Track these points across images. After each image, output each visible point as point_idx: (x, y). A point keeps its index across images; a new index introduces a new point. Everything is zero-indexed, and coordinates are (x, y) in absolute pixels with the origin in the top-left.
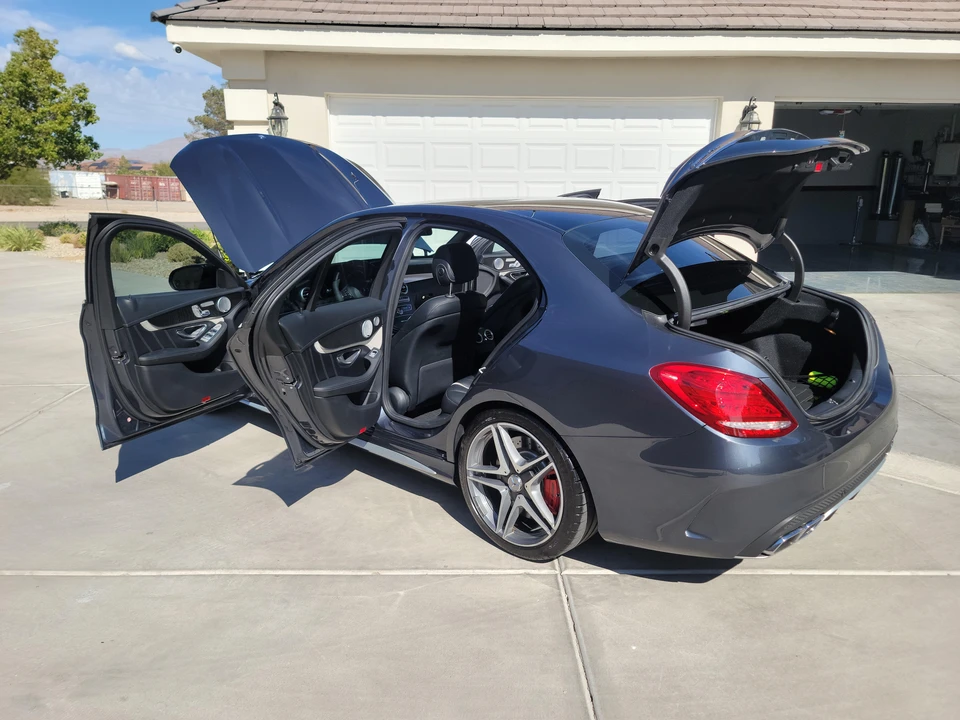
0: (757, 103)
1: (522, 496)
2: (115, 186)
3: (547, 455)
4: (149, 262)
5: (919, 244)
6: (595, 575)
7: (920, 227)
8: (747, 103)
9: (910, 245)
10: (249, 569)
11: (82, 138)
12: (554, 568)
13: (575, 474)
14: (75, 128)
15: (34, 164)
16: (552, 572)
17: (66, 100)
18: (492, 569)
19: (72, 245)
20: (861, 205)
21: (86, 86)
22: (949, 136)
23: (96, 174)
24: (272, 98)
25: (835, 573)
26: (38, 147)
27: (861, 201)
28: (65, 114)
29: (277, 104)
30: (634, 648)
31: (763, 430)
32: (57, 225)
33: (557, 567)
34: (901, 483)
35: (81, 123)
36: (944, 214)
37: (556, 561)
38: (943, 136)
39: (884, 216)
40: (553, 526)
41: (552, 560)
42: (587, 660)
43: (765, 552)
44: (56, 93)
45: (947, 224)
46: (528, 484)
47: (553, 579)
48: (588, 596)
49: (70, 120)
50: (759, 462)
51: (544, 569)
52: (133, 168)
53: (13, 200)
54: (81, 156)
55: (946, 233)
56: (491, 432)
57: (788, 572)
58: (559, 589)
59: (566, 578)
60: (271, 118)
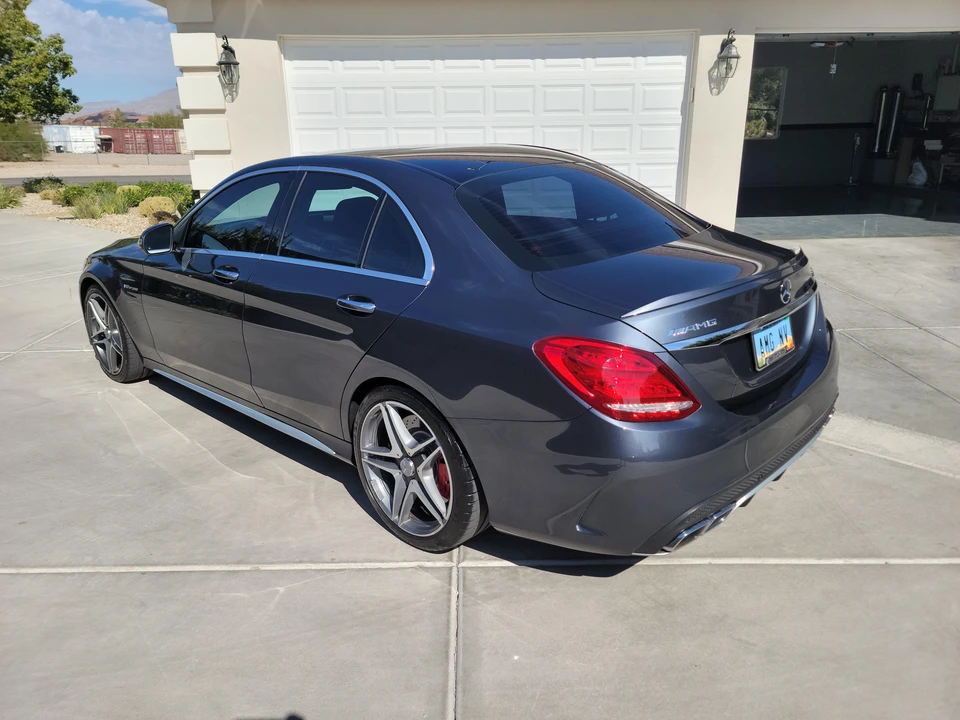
0: (735, 36)
1: (415, 482)
2: (110, 140)
3: (434, 438)
4: (120, 218)
5: (918, 183)
6: (494, 568)
7: (919, 165)
8: (726, 37)
9: (908, 184)
10: (115, 565)
11: (60, 90)
12: (451, 560)
13: (464, 460)
14: (53, 80)
15: (11, 119)
16: (449, 564)
17: (41, 51)
18: (383, 562)
19: (51, 202)
20: (858, 142)
21: (62, 37)
22: (950, 68)
23: (89, 128)
24: (221, 42)
25: (758, 561)
26: (13, 101)
27: (858, 138)
28: (41, 67)
29: (226, 48)
30: (516, 658)
31: (658, 413)
32: (38, 181)
33: (455, 558)
34: (851, 453)
35: (58, 76)
36: (943, 152)
37: (455, 551)
38: (944, 68)
39: (882, 154)
40: (444, 515)
41: (452, 549)
42: (460, 674)
43: (665, 548)
44: (31, 45)
45: (946, 161)
46: (420, 468)
47: (446, 573)
48: (480, 594)
49: (46, 72)
50: (658, 448)
51: (439, 561)
52: (128, 121)
53: (5, 156)
54: (61, 111)
55: (945, 171)
56: (380, 411)
57: (706, 561)
58: (450, 584)
59: (461, 570)
60: (220, 63)
